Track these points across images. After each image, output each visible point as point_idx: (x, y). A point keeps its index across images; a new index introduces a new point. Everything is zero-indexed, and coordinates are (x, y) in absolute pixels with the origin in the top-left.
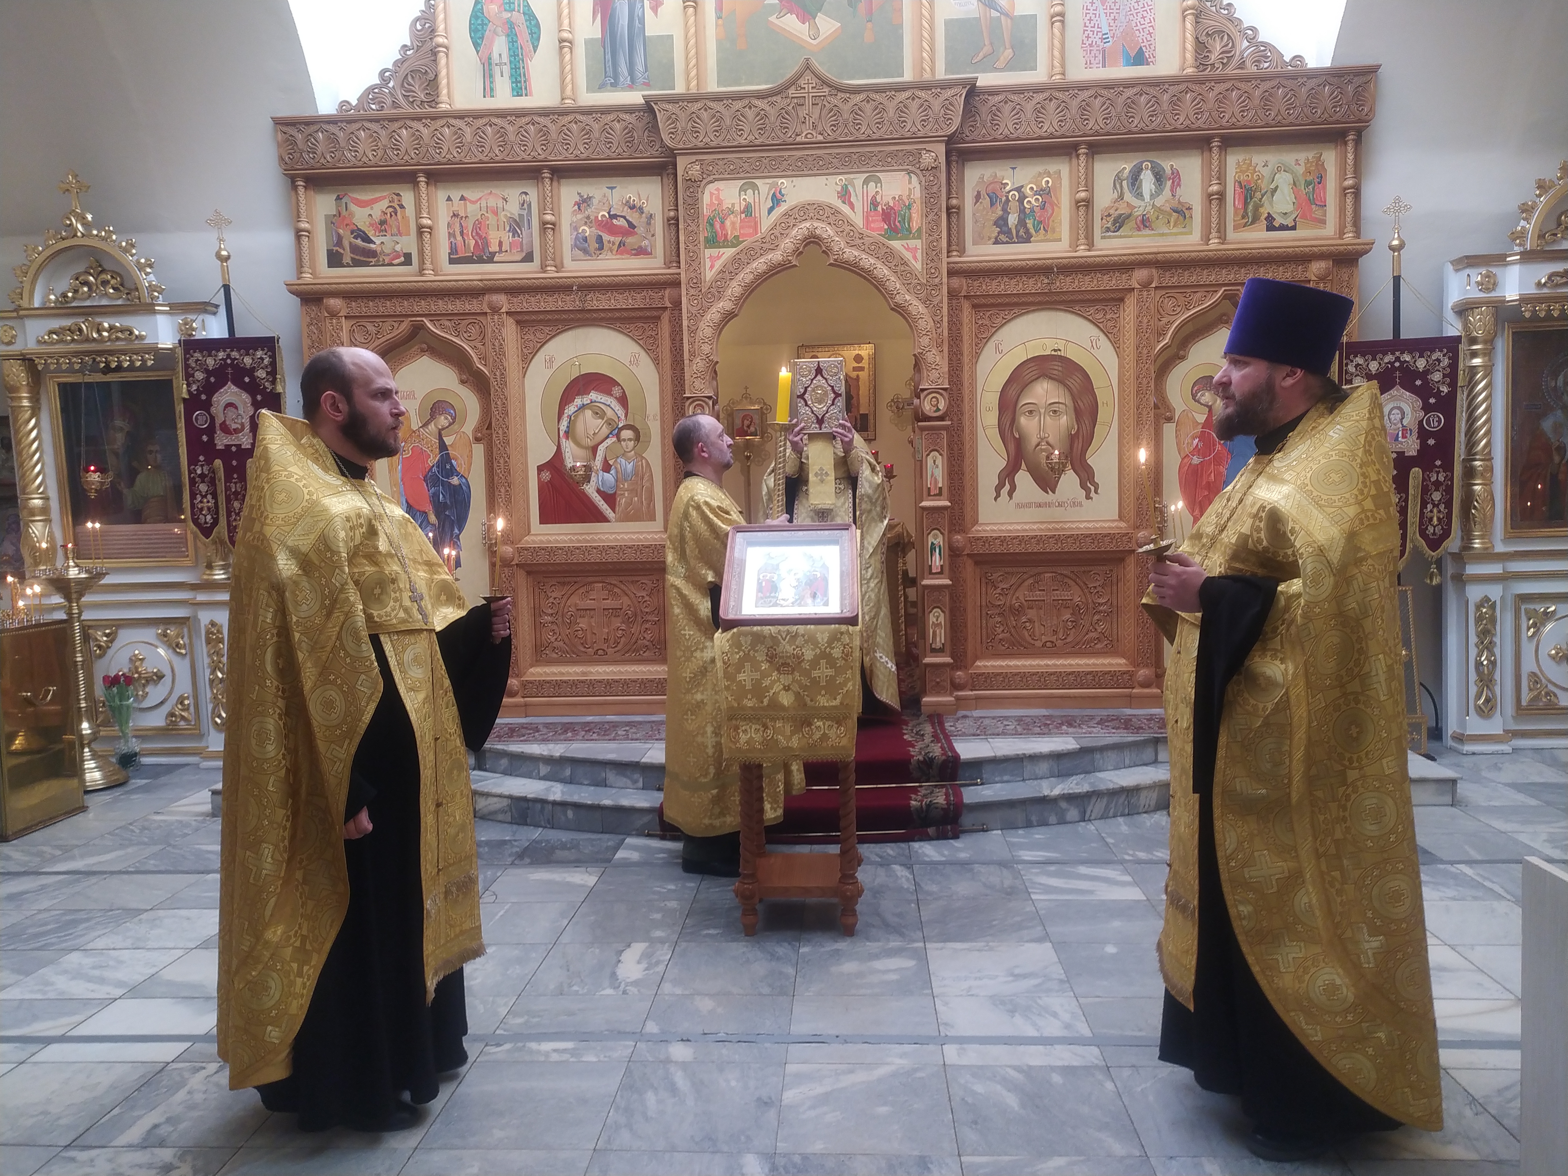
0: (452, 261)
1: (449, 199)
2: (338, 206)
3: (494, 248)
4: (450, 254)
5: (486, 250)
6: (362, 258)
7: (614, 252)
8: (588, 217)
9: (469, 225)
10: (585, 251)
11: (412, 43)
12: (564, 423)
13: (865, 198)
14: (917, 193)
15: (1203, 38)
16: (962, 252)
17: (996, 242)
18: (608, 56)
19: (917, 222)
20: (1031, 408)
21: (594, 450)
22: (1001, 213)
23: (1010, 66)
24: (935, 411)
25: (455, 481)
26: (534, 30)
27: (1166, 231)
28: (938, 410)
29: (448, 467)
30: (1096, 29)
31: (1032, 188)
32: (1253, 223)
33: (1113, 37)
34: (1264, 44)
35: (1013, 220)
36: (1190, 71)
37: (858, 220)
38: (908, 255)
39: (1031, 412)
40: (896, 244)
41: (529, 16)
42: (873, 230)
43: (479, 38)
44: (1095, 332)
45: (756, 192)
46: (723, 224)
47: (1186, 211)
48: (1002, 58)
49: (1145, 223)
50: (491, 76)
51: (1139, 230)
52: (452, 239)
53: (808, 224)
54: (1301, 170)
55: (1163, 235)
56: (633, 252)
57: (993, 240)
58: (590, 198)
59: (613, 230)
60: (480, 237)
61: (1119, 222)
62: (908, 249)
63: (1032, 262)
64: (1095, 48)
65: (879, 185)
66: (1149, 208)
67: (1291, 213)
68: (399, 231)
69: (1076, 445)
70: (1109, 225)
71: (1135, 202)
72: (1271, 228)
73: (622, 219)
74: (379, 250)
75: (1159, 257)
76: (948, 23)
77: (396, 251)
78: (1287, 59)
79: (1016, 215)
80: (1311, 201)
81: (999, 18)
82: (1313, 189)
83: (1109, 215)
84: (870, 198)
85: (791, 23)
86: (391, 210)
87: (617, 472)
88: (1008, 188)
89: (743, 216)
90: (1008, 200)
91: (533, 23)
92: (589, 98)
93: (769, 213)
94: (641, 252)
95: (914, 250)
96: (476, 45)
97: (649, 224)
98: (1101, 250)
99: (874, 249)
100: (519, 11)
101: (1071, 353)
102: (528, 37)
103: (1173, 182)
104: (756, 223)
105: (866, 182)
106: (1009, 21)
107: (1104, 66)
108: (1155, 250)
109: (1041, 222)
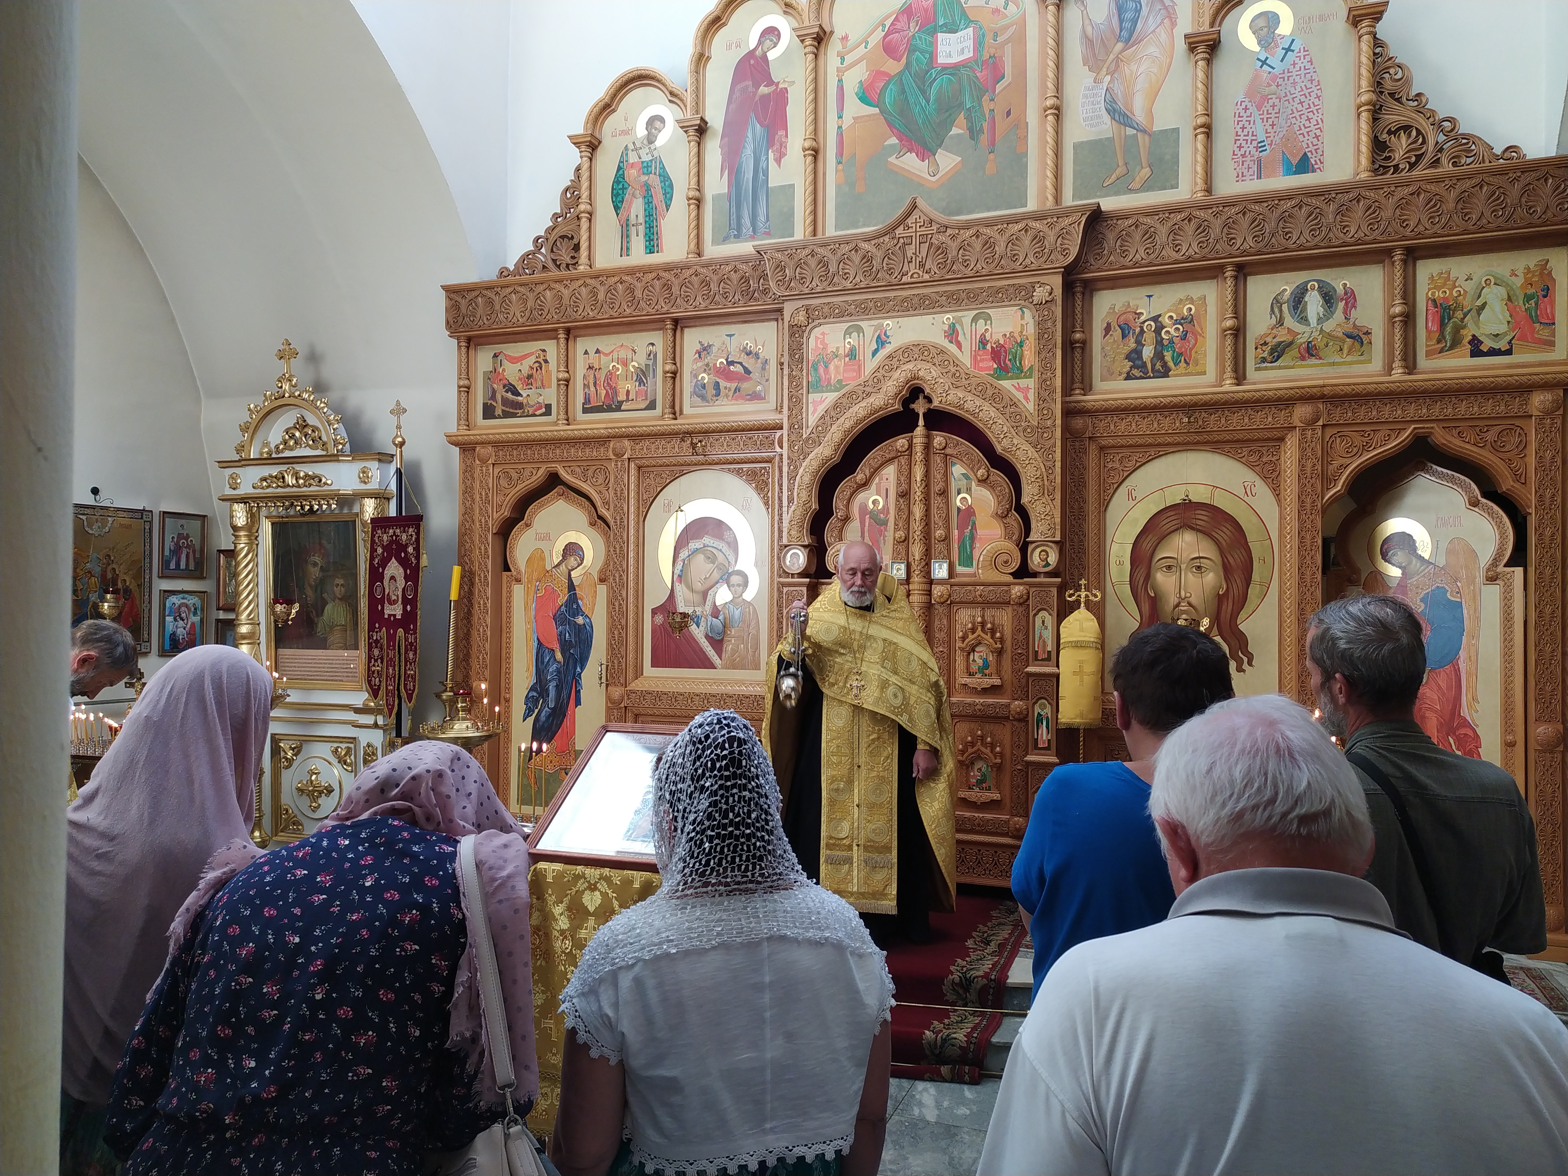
0: (585, 411)
1: (586, 353)
2: (494, 363)
3: (622, 397)
4: (584, 404)
5: (615, 399)
6: (511, 410)
7: (730, 398)
8: (707, 365)
9: (602, 376)
10: (703, 398)
11: (561, 210)
12: (679, 566)
13: (974, 337)
14: (1031, 330)
15: (1384, 137)
16: (1087, 388)
17: (1128, 377)
18: (734, 210)
19: (1029, 359)
20: (1170, 562)
21: (705, 594)
22: (1133, 345)
23: (1147, 186)
24: (1044, 566)
25: (580, 620)
26: (668, 190)
27: (1338, 359)
28: (1048, 564)
29: (574, 607)
30: (1250, 138)
31: (1171, 317)
32: (1452, 348)
33: (1271, 145)
34: (1465, 136)
35: (1148, 352)
36: (1364, 175)
37: (965, 359)
38: (1019, 396)
39: (1169, 567)
40: (1007, 384)
41: (664, 177)
42: (981, 369)
43: (620, 202)
44: (1248, 476)
45: (861, 334)
46: (826, 367)
47: (1363, 336)
48: (1137, 179)
49: (1311, 351)
50: (628, 236)
51: (1303, 358)
52: (586, 390)
53: (910, 366)
54: (1519, 281)
55: (1334, 364)
56: (748, 397)
57: (1125, 375)
58: (710, 346)
59: (729, 376)
60: (611, 387)
61: (1277, 352)
62: (1019, 389)
63: (1168, 400)
64: (1249, 158)
65: (989, 322)
66: (1315, 334)
67: (1505, 334)
68: (542, 384)
69: (1224, 607)
70: (1265, 355)
71: (1298, 327)
72: (1476, 352)
73: (739, 365)
74: (525, 402)
75: (1326, 391)
76: (1077, 147)
77: (539, 403)
78: (1498, 151)
79: (1152, 347)
80: (1533, 319)
81: (1135, 136)
82: (1536, 304)
83: (1265, 344)
84: (978, 337)
85: (911, 162)
86: (537, 365)
87: (725, 619)
88: (1143, 318)
89: (847, 359)
90: (1142, 331)
91: (667, 183)
92: (713, 251)
93: (873, 356)
94: (755, 397)
95: (1025, 390)
96: (616, 208)
97: (764, 369)
98: (1254, 383)
99: (981, 391)
100: (655, 174)
101: (1222, 502)
102: (662, 197)
103: (1346, 304)
104: (860, 367)
105: (975, 319)
106: (1147, 137)
107: (1259, 177)
108: (1321, 382)
109: (1181, 354)
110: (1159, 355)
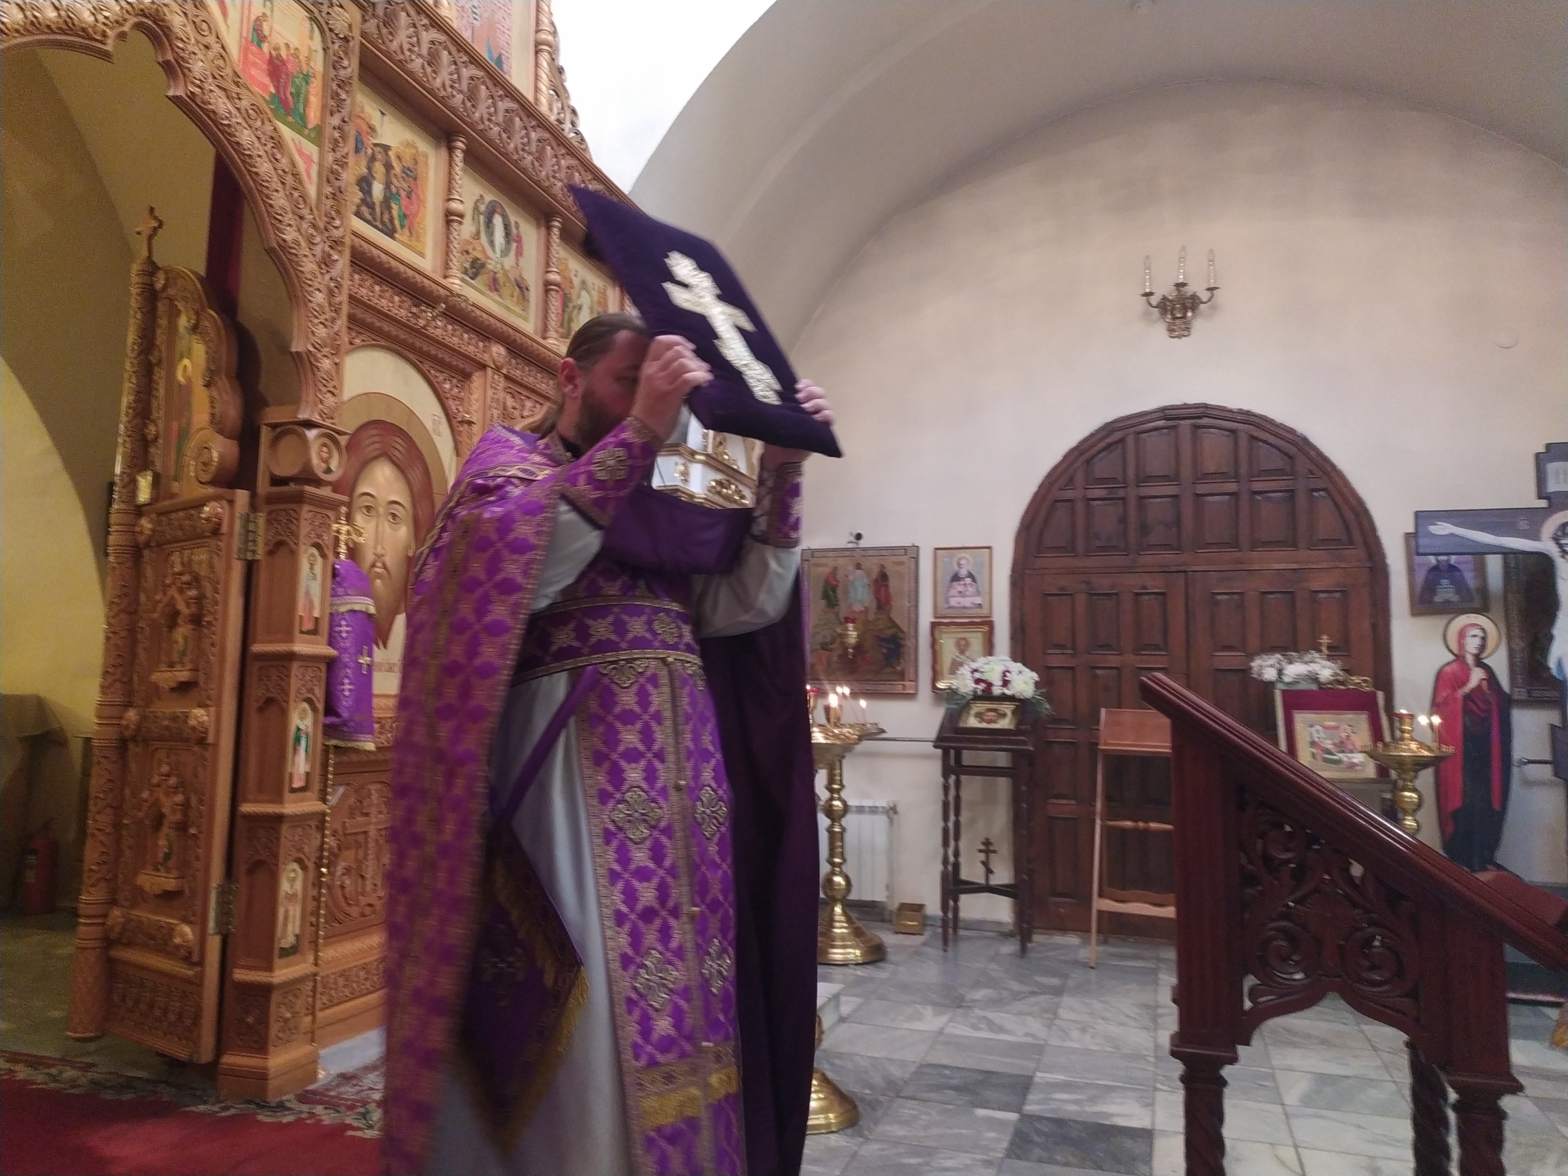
14: (319, 64)
19: (315, 112)
20: (369, 501)
22: (365, 171)
24: (326, 472)
27: (511, 306)
28: (329, 470)
33: (480, 18)
34: (582, 136)
37: (233, 44)
38: (300, 164)
39: (368, 508)
40: (286, 132)
42: (254, 80)
44: (437, 410)
47: (525, 290)
49: (495, 283)
51: (490, 287)
57: (355, 208)
61: (476, 268)
62: (301, 152)
64: (466, 16)
66: (499, 266)
70: (467, 266)
71: (489, 250)
75: (517, 336)
79: (381, 187)
83: (467, 252)
88: (375, 138)
90: (373, 157)
95: (308, 159)
99: (255, 119)
103: (517, 247)
109: (405, 216)
110: (386, 203)
